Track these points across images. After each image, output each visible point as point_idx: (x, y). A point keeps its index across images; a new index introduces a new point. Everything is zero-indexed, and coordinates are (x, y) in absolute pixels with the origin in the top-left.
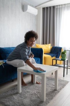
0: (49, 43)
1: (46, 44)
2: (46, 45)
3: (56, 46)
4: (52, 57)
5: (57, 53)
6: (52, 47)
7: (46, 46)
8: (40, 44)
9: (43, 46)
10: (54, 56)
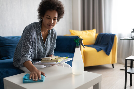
0: (93, 28)
1: (89, 29)
2: (87, 31)
3: (104, 32)
4: (98, 51)
5: (108, 44)
6: (97, 34)
7: (87, 34)
8: (78, 30)
9: (83, 33)
10: (101, 49)
